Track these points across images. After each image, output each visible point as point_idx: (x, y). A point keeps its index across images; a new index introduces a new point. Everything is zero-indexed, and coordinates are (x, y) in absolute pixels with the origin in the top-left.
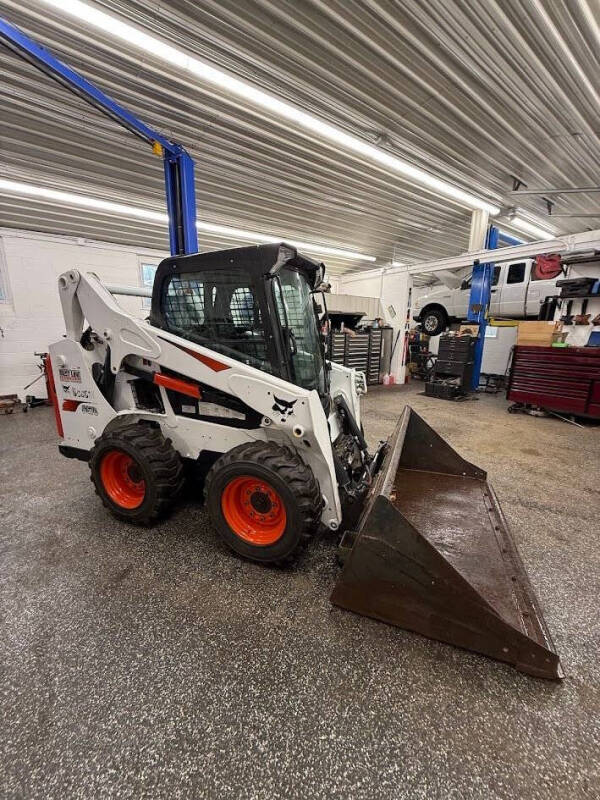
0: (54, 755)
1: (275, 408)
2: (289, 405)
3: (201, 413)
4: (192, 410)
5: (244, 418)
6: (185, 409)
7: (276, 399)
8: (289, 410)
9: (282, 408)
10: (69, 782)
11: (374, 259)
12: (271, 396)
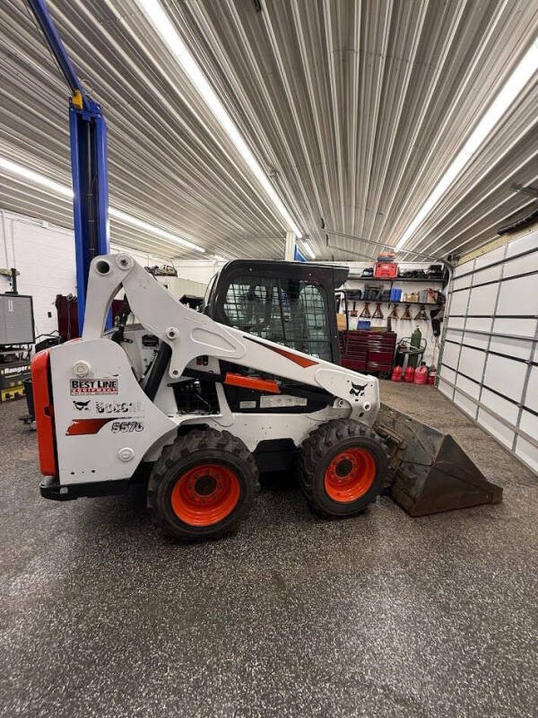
0: (442, 707)
1: (352, 392)
2: (361, 388)
3: (262, 406)
4: (253, 404)
5: (305, 404)
6: (243, 405)
7: (353, 385)
8: (362, 392)
9: (357, 391)
10: (469, 704)
11: (203, 251)
12: (350, 383)
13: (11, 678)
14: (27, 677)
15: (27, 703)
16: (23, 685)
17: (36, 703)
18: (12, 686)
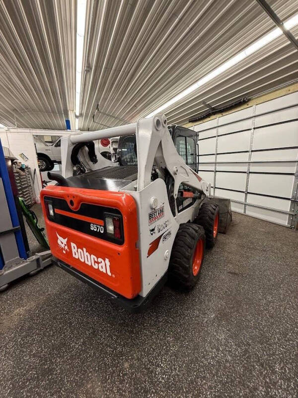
4: (182, 207)
13: (241, 394)
14: (243, 385)
15: (261, 388)
16: (248, 387)
17: (262, 383)
18: (246, 394)
